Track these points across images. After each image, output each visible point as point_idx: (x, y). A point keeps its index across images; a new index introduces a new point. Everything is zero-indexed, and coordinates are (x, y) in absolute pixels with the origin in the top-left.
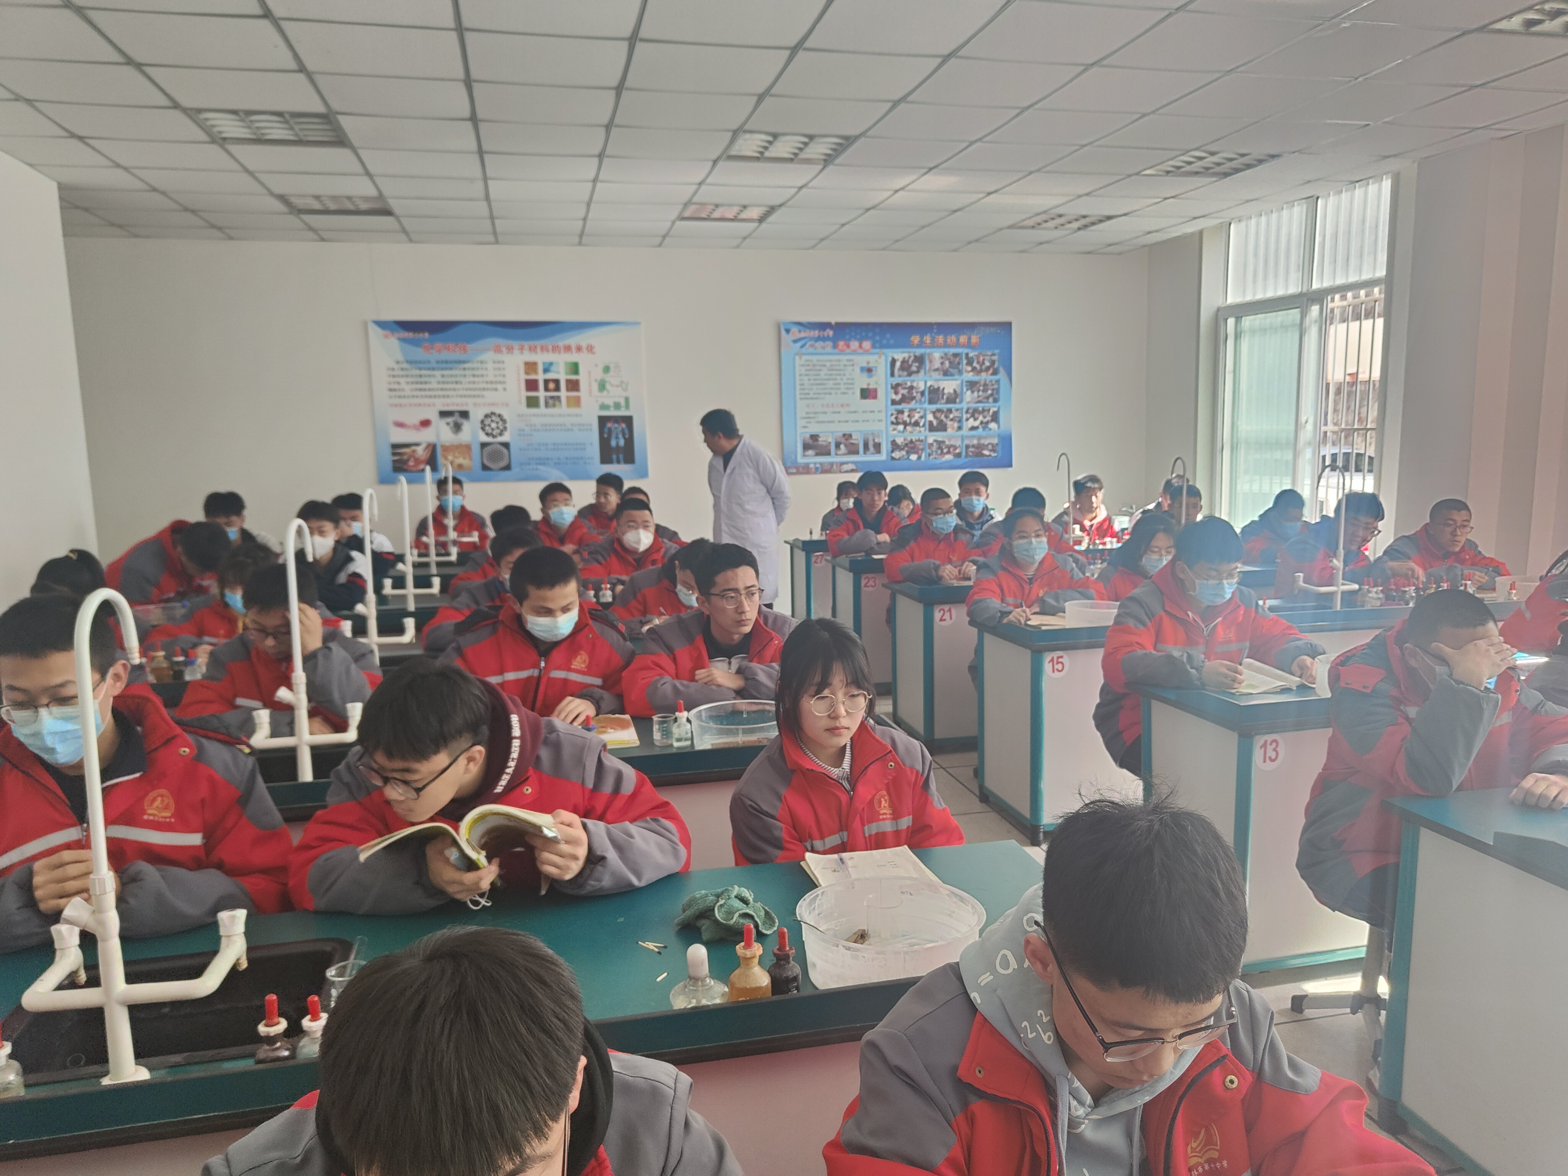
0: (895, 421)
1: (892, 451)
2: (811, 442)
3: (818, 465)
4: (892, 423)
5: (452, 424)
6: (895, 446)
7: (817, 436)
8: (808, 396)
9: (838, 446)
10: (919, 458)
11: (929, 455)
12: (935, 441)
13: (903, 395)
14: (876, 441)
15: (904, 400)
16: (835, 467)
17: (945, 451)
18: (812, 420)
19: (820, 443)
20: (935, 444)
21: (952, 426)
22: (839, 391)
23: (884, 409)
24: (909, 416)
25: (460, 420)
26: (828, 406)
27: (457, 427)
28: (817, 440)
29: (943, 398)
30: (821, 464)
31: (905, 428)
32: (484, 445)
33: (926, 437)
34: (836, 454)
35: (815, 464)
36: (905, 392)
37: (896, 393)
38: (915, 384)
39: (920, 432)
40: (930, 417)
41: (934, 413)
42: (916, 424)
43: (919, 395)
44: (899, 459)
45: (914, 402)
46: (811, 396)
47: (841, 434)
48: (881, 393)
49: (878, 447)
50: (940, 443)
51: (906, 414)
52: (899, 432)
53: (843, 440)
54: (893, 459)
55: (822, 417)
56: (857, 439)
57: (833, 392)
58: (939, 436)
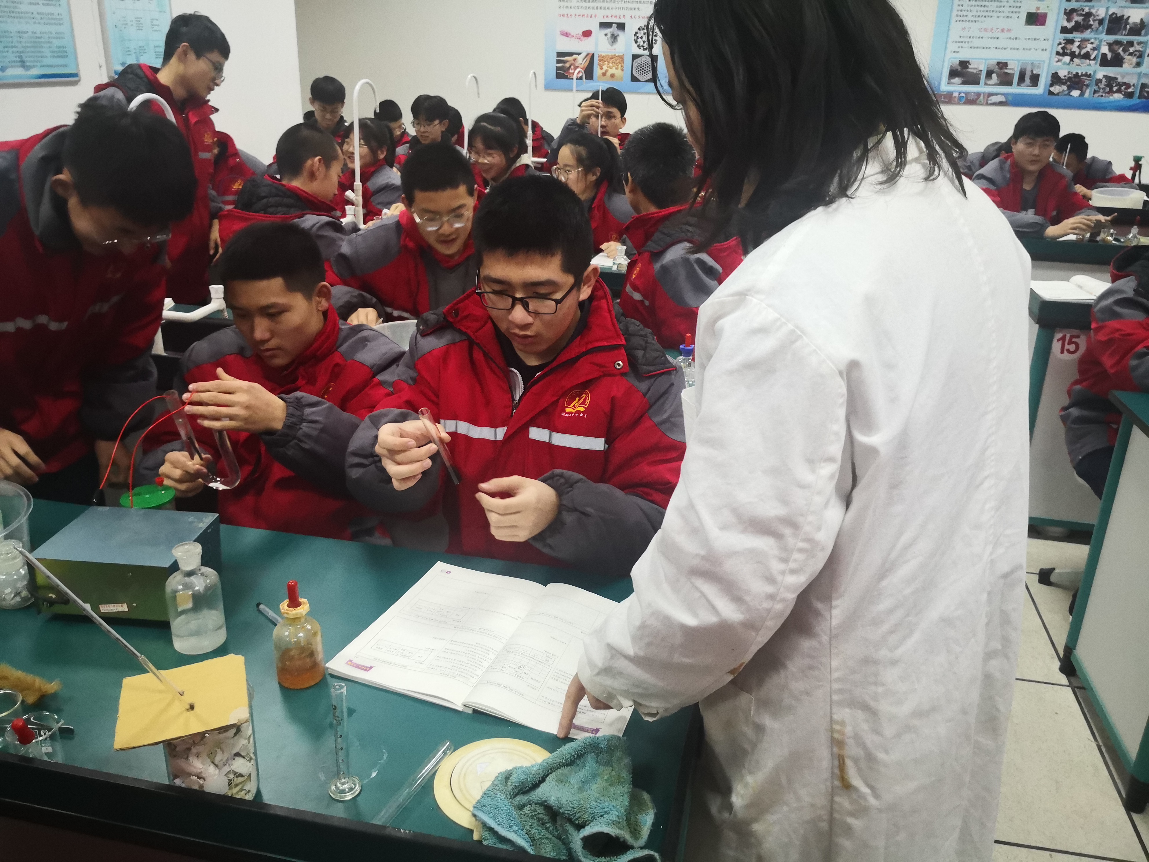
0: (1061, 51)
1: (1051, 85)
2: (959, 68)
3: (962, 95)
4: (1058, 53)
5: (609, 36)
6: (1056, 79)
7: (968, 62)
8: (965, 18)
9: (989, 74)
10: (1082, 94)
11: (1095, 92)
12: (1105, 76)
13: (1076, 22)
14: (1035, 72)
15: (1078, 28)
16: (981, 97)
17: (1115, 89)
18: (966, 45)
19: (969, 70)
20: (1104, 80)
21: (1129, 61)
22: (1000, 14)
23: (1051, 37)
24: (1079, 47)
25: (617, 32)
26: (986, 30)
27: (614, 38)
28: (967, 67)
29: (1125, 28)
30: (967, 94)
31: (1072, 60)
32: (635, 57)
33: (1095, 72)
34: (986, 84)
35: (960, 93)
36: (1080, 19)
37: (1069, 20)
38: (1093, 11)
39: (1090, 65)
40: (1105, 49)
41: (1110, 45)
42: (1087, 56)
43: (1097, 22)
44: (1058, 94)
45: (1089, 30)
46: (970, 18)
47: (994, 62)
48: (1051, 20)
49: (1035, 80)
50: (1110, 81)
51: (1077, 44)
52: (1065, 63)
53: (996, 69)
54: (1051, 93)
55: (976, 42)
56: (1013, 69)
57: (995, 15)
58: (1111, 71)
